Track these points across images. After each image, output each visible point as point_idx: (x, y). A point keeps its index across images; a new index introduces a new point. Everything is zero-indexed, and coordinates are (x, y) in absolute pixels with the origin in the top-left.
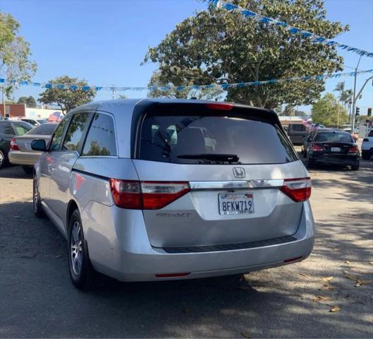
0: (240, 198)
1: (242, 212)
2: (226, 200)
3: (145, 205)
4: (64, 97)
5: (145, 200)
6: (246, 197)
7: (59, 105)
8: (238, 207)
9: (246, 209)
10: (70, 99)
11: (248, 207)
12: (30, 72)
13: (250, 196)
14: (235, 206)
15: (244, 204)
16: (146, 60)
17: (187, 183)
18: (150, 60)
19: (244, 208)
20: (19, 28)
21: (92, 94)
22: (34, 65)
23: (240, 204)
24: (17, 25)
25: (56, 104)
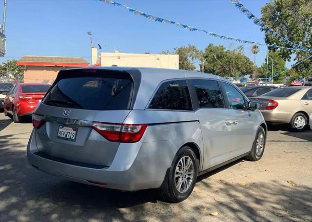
11: (72, 137)
14: (65, 134)
15: (70, 134)
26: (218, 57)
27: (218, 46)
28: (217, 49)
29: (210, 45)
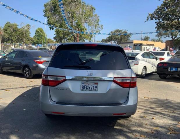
0: (91, 84)
1: (91, 90)
2: (84, 85)
3: (50, 84)
4: (117, 39)
5: (49, 83)
6: (94, 84)
7: (115, 42)
8: (89, 88)
9: (94, 89)
10: (119, 39)
11: (95, 88)
12: (100, 29)
13: (97, 84)
14: (88, 87)
15: (93, 87)
16: (147, 20)
17: (65, 77)
18: (150, 19)
19: (93, 88)
20: (95, 11)
21: (129, 37)
22: (102, 26)
23: (91, 87)
24: (95, 9)
25: (114, 41)
26: (14, 30)
27: (13, 23)
28: (13, 25)
29: (8, 23)
